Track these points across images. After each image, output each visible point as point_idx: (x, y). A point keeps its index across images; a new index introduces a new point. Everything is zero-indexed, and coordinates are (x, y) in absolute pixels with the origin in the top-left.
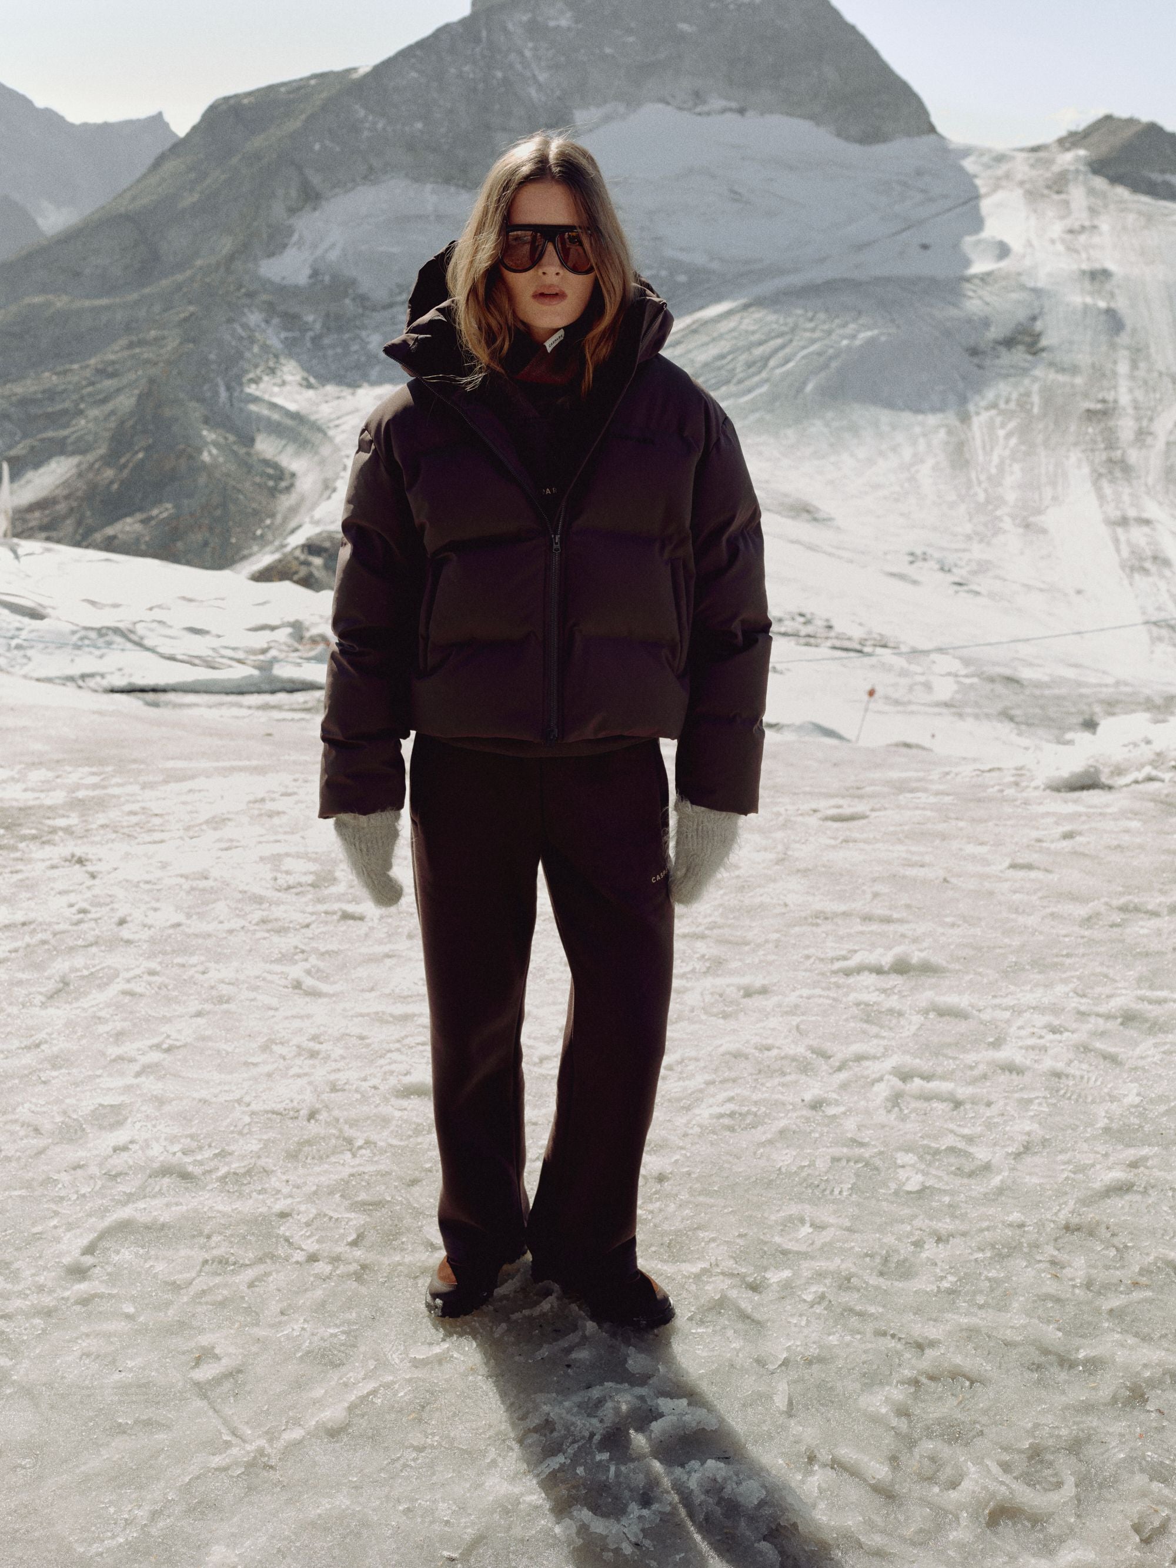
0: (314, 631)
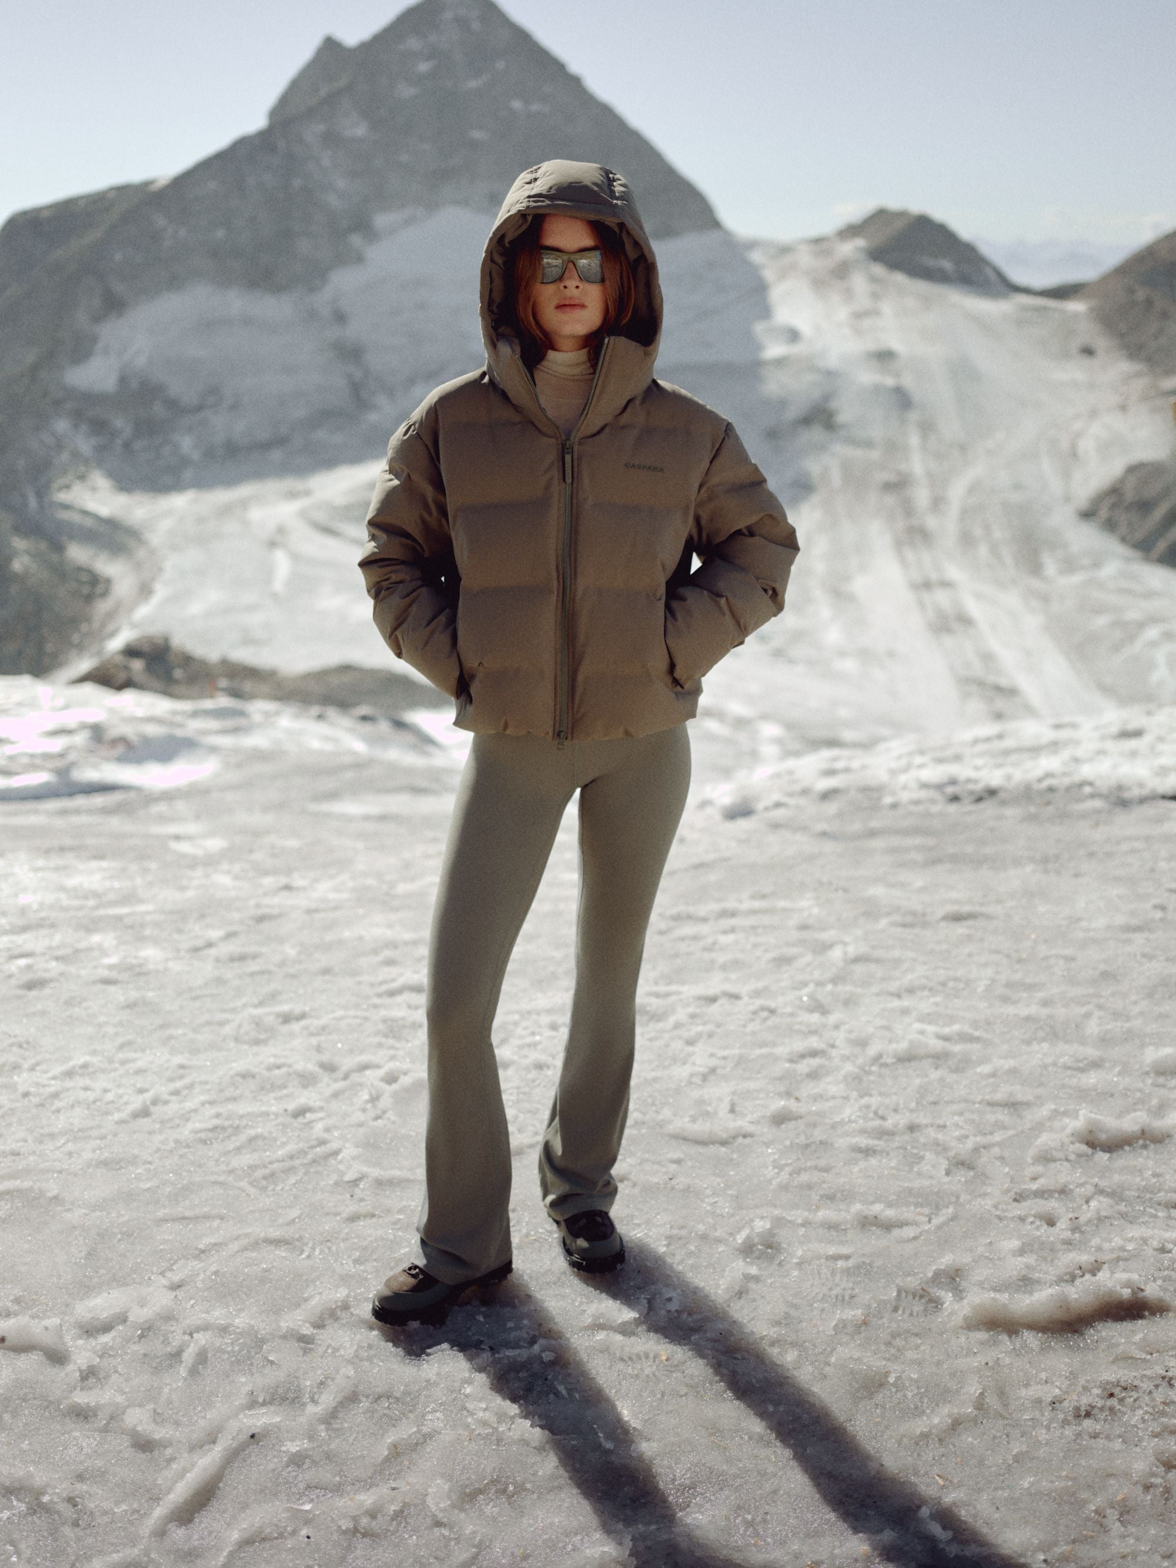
0: (113, 733)
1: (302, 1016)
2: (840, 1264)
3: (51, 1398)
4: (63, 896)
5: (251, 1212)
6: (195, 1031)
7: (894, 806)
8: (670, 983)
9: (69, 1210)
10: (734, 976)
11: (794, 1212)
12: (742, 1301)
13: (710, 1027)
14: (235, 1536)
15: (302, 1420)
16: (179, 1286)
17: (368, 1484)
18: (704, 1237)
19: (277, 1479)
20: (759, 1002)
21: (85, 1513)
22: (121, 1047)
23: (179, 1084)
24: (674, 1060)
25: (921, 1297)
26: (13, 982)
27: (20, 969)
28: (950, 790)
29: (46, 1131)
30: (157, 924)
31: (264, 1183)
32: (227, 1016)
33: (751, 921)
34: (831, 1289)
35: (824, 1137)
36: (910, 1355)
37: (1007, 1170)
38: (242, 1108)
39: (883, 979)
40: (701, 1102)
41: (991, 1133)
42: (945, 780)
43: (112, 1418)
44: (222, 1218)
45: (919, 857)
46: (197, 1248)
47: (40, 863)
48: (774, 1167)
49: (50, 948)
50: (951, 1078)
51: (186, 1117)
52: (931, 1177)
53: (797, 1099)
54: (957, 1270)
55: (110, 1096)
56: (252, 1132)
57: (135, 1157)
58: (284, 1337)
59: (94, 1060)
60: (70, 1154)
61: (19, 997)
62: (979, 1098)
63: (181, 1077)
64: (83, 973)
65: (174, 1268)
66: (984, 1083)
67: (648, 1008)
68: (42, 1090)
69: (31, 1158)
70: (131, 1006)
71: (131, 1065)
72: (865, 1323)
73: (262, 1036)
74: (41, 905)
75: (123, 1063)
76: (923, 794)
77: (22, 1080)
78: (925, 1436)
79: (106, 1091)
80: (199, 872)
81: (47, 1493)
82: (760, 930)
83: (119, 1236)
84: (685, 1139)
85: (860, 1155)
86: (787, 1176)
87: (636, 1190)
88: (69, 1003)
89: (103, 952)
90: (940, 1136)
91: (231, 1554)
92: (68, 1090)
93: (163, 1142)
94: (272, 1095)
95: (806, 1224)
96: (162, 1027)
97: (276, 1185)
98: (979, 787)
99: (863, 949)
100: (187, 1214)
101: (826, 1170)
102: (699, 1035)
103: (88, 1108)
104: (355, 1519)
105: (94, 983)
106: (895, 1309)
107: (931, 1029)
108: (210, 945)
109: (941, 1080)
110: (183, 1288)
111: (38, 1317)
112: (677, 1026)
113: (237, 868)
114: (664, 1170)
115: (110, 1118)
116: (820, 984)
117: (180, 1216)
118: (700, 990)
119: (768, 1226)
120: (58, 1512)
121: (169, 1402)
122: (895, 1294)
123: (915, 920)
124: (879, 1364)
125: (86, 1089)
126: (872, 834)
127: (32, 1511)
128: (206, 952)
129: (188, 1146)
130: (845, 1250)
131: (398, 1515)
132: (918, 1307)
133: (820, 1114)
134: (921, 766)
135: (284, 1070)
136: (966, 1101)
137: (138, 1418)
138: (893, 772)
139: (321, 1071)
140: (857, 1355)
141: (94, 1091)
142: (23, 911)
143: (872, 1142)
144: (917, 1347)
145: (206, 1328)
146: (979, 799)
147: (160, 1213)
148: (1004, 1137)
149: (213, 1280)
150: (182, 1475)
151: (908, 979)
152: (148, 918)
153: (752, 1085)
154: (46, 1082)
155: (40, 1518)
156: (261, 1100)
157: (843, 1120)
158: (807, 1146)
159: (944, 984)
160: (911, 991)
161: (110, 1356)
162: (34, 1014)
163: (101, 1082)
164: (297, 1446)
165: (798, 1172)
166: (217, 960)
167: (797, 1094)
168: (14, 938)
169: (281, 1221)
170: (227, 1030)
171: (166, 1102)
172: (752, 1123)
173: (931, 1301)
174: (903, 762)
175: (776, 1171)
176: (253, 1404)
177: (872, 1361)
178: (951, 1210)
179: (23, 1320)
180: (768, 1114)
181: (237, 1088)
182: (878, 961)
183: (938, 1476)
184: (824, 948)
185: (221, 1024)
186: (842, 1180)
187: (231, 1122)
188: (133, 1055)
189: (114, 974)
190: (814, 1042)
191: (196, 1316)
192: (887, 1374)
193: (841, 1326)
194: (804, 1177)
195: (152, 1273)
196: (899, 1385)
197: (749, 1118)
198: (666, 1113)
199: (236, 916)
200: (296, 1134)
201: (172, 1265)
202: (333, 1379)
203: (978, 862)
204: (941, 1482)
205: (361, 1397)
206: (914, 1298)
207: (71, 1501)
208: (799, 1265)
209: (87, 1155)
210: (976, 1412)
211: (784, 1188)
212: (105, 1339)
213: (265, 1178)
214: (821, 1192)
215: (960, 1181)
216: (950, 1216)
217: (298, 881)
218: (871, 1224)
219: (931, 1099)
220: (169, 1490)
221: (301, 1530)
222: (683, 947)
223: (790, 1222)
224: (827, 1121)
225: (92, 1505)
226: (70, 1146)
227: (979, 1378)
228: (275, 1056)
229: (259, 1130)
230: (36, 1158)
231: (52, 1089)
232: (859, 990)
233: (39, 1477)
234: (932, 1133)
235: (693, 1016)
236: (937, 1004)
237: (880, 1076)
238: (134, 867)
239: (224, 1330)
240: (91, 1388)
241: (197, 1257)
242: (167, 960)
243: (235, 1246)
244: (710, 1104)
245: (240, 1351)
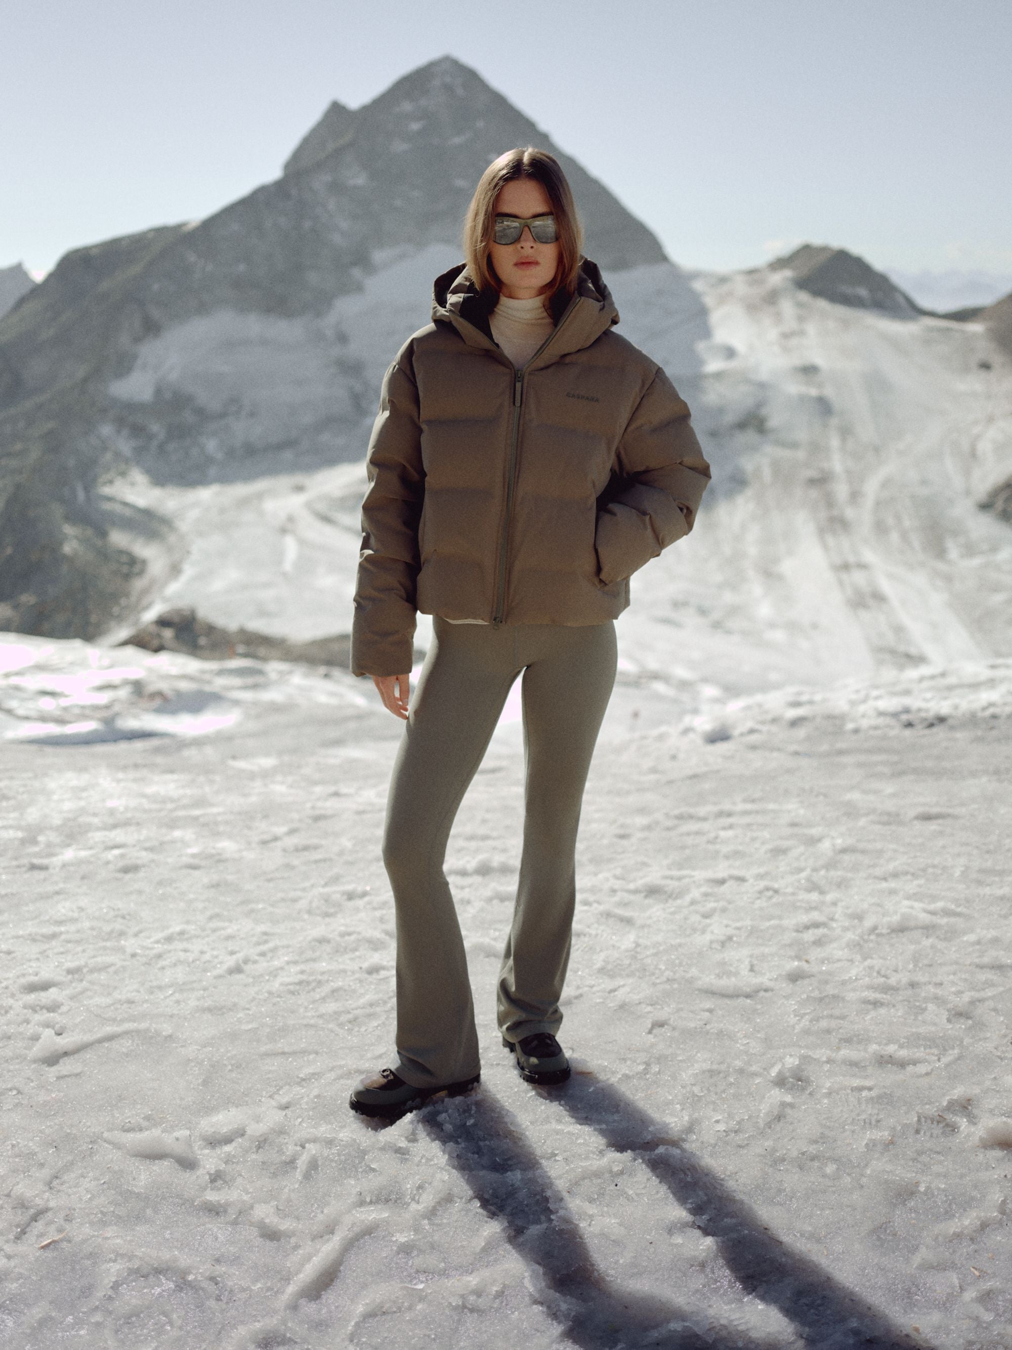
0: (151, 688)
1: (364, 894)
2: (865, 1093)
3: (186, 1196)
4: (144, 801)
5: (342, 1048)
6: (272, 906)
7: (856, 731)
8: (680, 869)
9: (182, 1046)
10: (738, 863)
11: (818, 1052)
12: (781, 1124)
13: (721, 904)
14: (360, 1309)
15: (407, 1216)
16: (287, 1108)
17: (470, 1269)
18: (741, 1071)
19: (390, 1264)
20: (762, 884)
21: (226, 1290)
22: (211, 918)
23: (264, 948)
24: (694, 930)
25: (938, 1122)
26: (111, 867)
27: (116, 857)
28: (904, 717)
29: (155, 984)
30: (227, 823)
31: (350, 1026)
32: (299, 893)
33: (747, 820)
34: (858, 1115)
35: (836, 992)
36: (936, 1168)
37: (1002, 1019)
38: (324, 965)
39: (869, 866)
40: (723, 964)
41: (984, 989)
42: (900, 709)
43: (240, 1213)
44: (317, 1053)
45: (886, 770)
46: (298, 1077)
47: (121, 775)
48: (796, 1016)
49: (139, 841)
50: (941, 945)
51: (274, 974)
52: (935, 1024)
53: (807, 961)
54: (969, 1100)
55: (207, 957)
56: (334, 985)
57: (235, 1005)
58: (383, 1149)
59: (191, 928)
60: (178, 1002)
61: (117, 879)
62: (968, 962)
63: (266, 942)
64: (170, 860)
65: (281, 1093)
66: (971, 949)
67: (666, 889)
68: (147, 952)
69: (145, 1005)
70: (216, 886)
71: (222, 932)
72: (892, 1142)
73: (332, 910)
74: (127, 809)
75: (214, 930)
76: (881, 721)
77: (130, 944)
78: (958, 1236)
79: (202, 952)
80: (258, 784)
81: (192, 1273)
82: (755, 827)
83: (230, 1067)
84: (713, 993)
85: (870, 1007)
86: (807, 1023)
87: (676, 1034)
88: (160, 883)
89: (185, 844)
90: (939, 992)
91: (357, 1324)
92: (170, 952)
93: (257, 993)
94: (347, 956)
95: (829, 1061)
96: (244, 902)
97: (360, 1028)
98: (931, 714)
99: (850, 841)
100: (286, 1050)
101: (843, 1017)
102: (714, 911)
103: (189, 966)
104: (462, 1296)
105: (181, 868)
106: (917, 1132)
107: (918, 905)
108: (276, 839)
109: (932, 947)
110: (290, 1109)
111: (167, 1132)
112: (693, 902)
113: (290, 779)
114: (699, 1017)
115: (209, 974)
116: (815, 870)
117: (280, 1051)
118: (710, 874)
119: (797, 1063)
120: (203, 1289)
121: (289, 1200)
122: (916, 1119)
123: (892, 819)
124: (909, 1175)
125: (185, 951)
126: (841, 752)
127: (179, 1288)
128: (273, 844)
129: (279, 996)
130: (868, 1083)
131: (500, 1294)
132: (937, 1130)
133: (830, 973)
134: (877, 698)
135: (353, 937)
136: (957, 963)
137: (263, 1212)
138: (853, 703)
139: (387, 938)
140: (889, 1167)
141: (192, 952)
142: (112, 812)
143: (878, 996)
144: (941, 1162)
145: (314, 1140)
146: (931, 725)
147: (263, 1049)
148: (995, 993)
149: (316, 1103)
150: (308, 1258)
151: (891, 867)
152: (220, 818)
153: (767, 950)
154: (150, 946)
155: (186, 1294)
156: (337, 961)
157: (850, 978)
158: (821, 1000)
159: (924, 870)
160: (895, 875)
161: (233, 1163)
162: (131, 893)
163: (196, 946)
164: (405, 1237)
165: (817, 1020)
166: (284, 850)
167: (808, 958)
168: (107, 833)
169: (369, 1055)
170: (303, 904)
171: (255, 962)
172: (771, 980)
173: (947, 1125)
174: (863, 694)
175: (797, 1018)
176: (362, 1203)
177: (902, 1173)
178: (956, 1051)
179: (156, 1132)
180: (784, 973)
181: (314, 951)
182: (863, 852)
183: (973, 1268)
184: (813, 841)
185: (295, 900)
186: (856, 1027)
187: (314, 978)
188: (221, 924)
189: (196, 861)
190: (816, 916)
191: (305, 1130)
192: (917, 1184)
193: (871, 1145)
194: (824, 1024)
195: (262, 1096)
196: (928, 1192)
197: (768, 976)
198: (694, 972)
199: (295, 816)
200: (373, 987)
201: (278, 1090)
202: (430, 1184)
203: (938, 774)
204: (977, 1273)
205: (456, 1199)
206: (932, 1123)
207: (212, 1279)
208: (829, 1094)
209: (193, 1003)
210: (1000, 1216)
211: (806, 1032)
212: (228, 1148)
213: (350, 1022)
214: (839, 1036)
215: (960, 1028)
216: (956, 1056)
217: (344, 790)
218: (888, 1062)
219: (926, 962)
220: (298, 1272)
221: (416, 1305)
222: (689, 841)
223: (815, 1060)
224: (837, 978)
225: (230, 1283)
226: (177, 996)
227: (1000, 1187)
228: (346, 925)
229: (340, 983)
230: (149, 1005)
231: (155, 951)
232: (850, 875)
233: (184, 1260)
234: (932, 989)
235: (706, 895)
236: (920, 886)
237: (878, 944)
238: (202, 779)
239: (330, 1143)
240: (219, 1189)
241: (299, 1084)
242: (240, 851)
243: (332, 1075)
244: (731, 965)
245: (346, 1160)
